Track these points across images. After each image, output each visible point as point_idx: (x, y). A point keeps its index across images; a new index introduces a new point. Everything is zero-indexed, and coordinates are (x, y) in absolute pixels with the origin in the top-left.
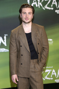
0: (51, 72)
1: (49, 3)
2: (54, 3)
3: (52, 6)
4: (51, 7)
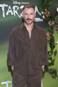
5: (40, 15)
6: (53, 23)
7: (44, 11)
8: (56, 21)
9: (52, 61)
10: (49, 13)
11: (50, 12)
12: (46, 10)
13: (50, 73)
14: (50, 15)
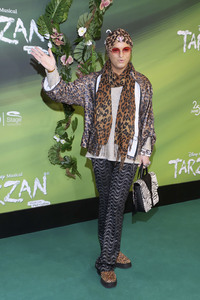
0: (19, 185)
1: (6, 27)
2: (20, 30)
3: (15, 35)
4: (12, 38)
5: (43, 40)
6: (71, 60)
7: (51, 33)
8: (76, 57)
9: (67, 140)
10: (61, 38)
11: (64, 35)
12: (54, 31)
13: (64, 167)
14: (64, 43)
